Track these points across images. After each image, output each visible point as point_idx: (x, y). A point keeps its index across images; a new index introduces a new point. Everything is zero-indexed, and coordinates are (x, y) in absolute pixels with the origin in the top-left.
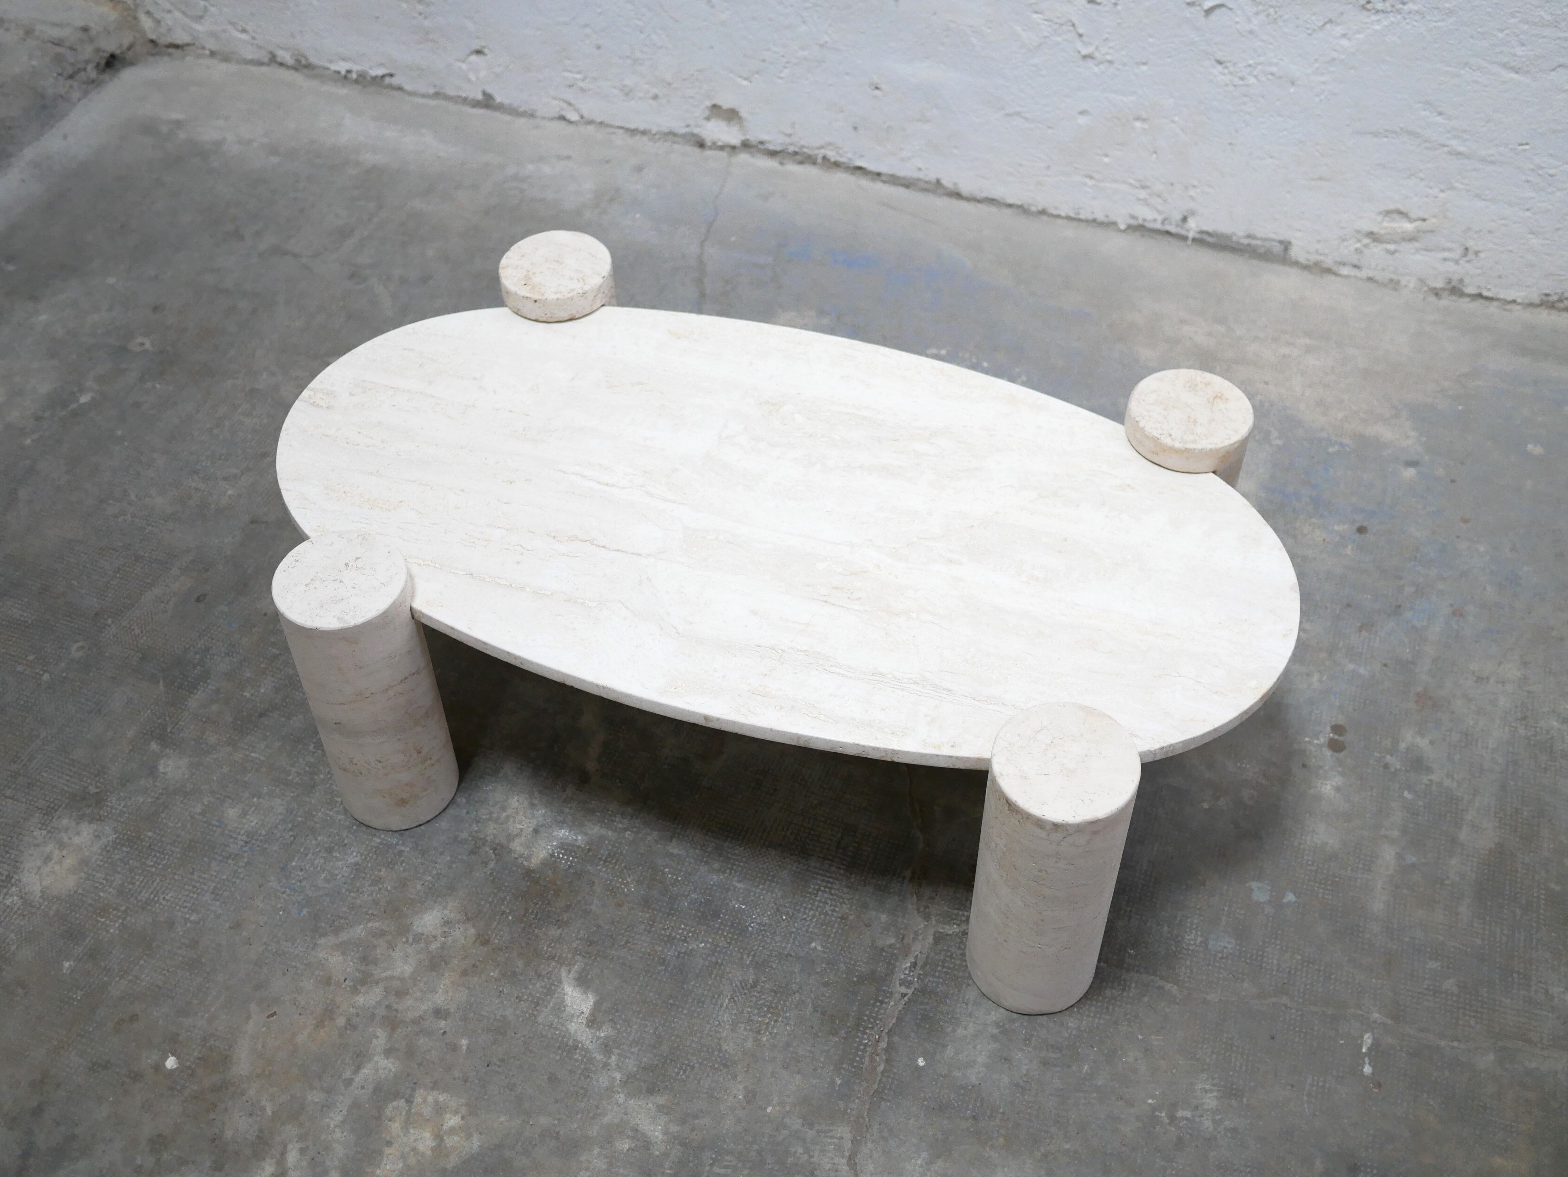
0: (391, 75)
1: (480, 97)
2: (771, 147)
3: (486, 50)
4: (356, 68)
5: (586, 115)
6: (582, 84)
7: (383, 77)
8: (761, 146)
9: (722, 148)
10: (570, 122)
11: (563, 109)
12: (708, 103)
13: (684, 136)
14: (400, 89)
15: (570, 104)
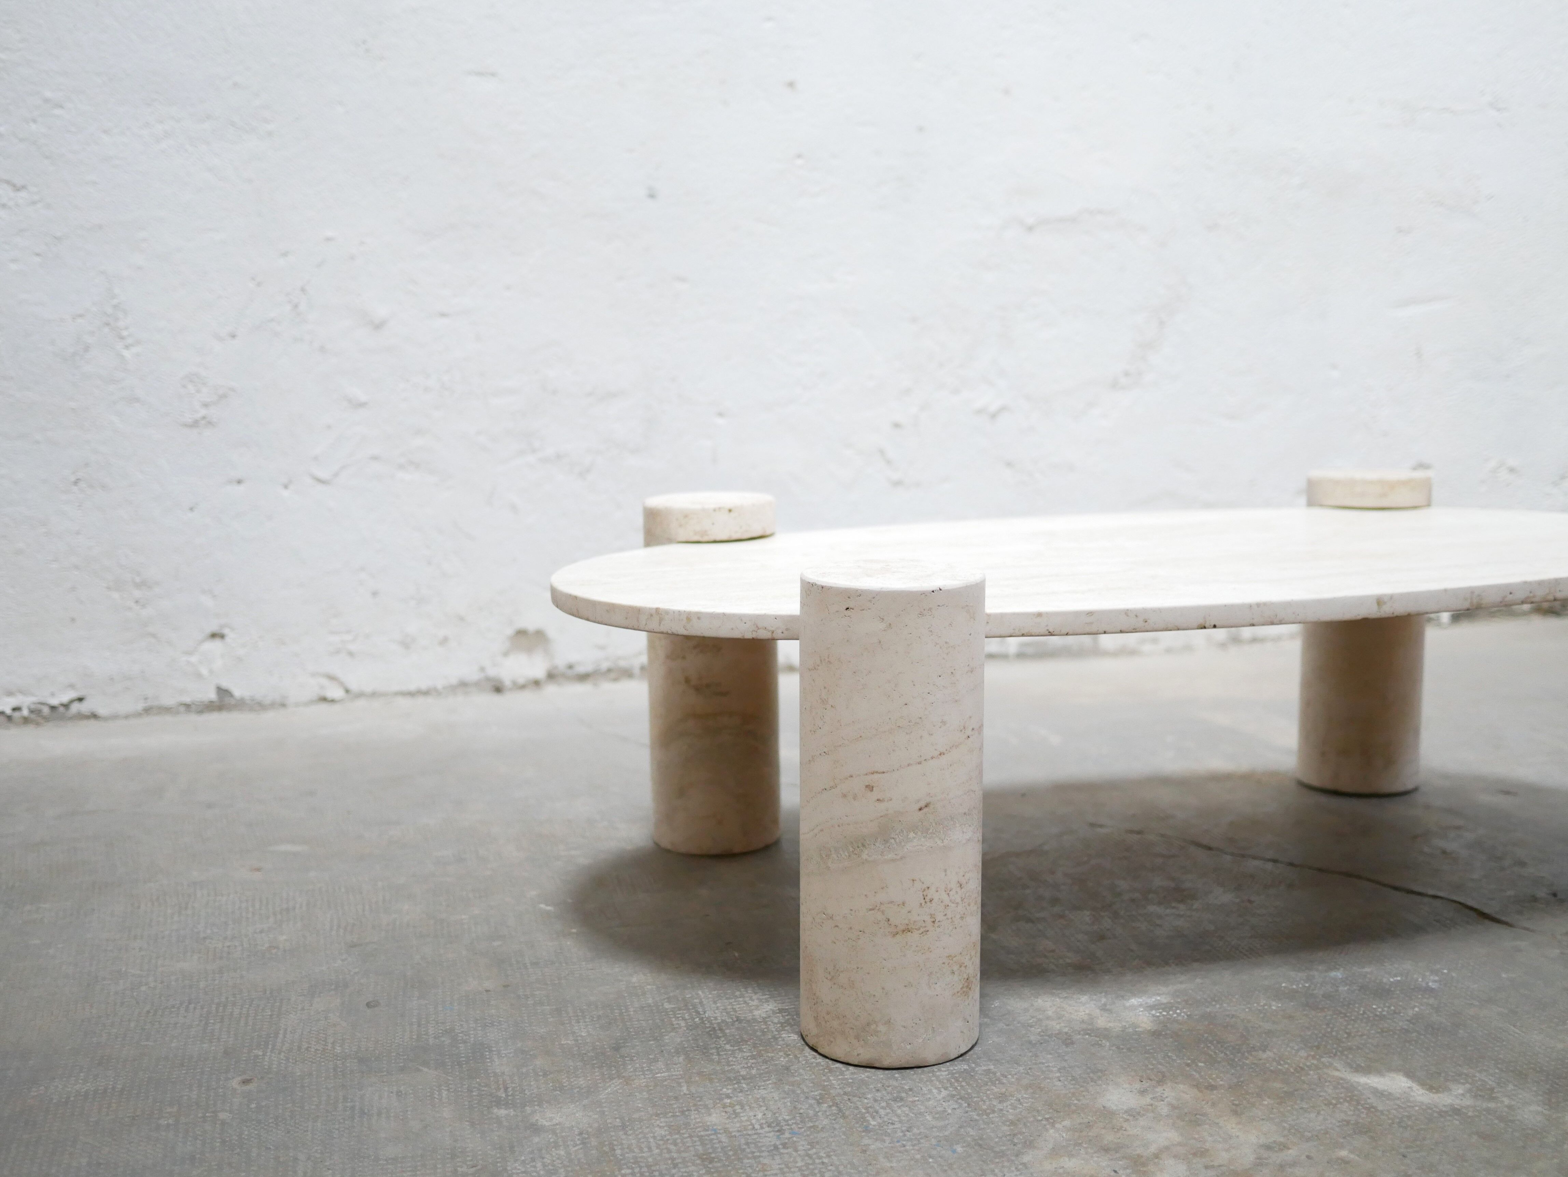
0: (80, 700)
1: (212, 696)
2: (581, 669)
3: (226, 631)
4: (26, 701)
5: (354, 686)
6: (352, 647)
7: (66, 706)
8: (570, 672)
9: (523, 687)
10: (333, 701)
11: (322, 687)
12: (510, 631)
13: (477, 684)
14: (94, 716)
15: (332, 678)
